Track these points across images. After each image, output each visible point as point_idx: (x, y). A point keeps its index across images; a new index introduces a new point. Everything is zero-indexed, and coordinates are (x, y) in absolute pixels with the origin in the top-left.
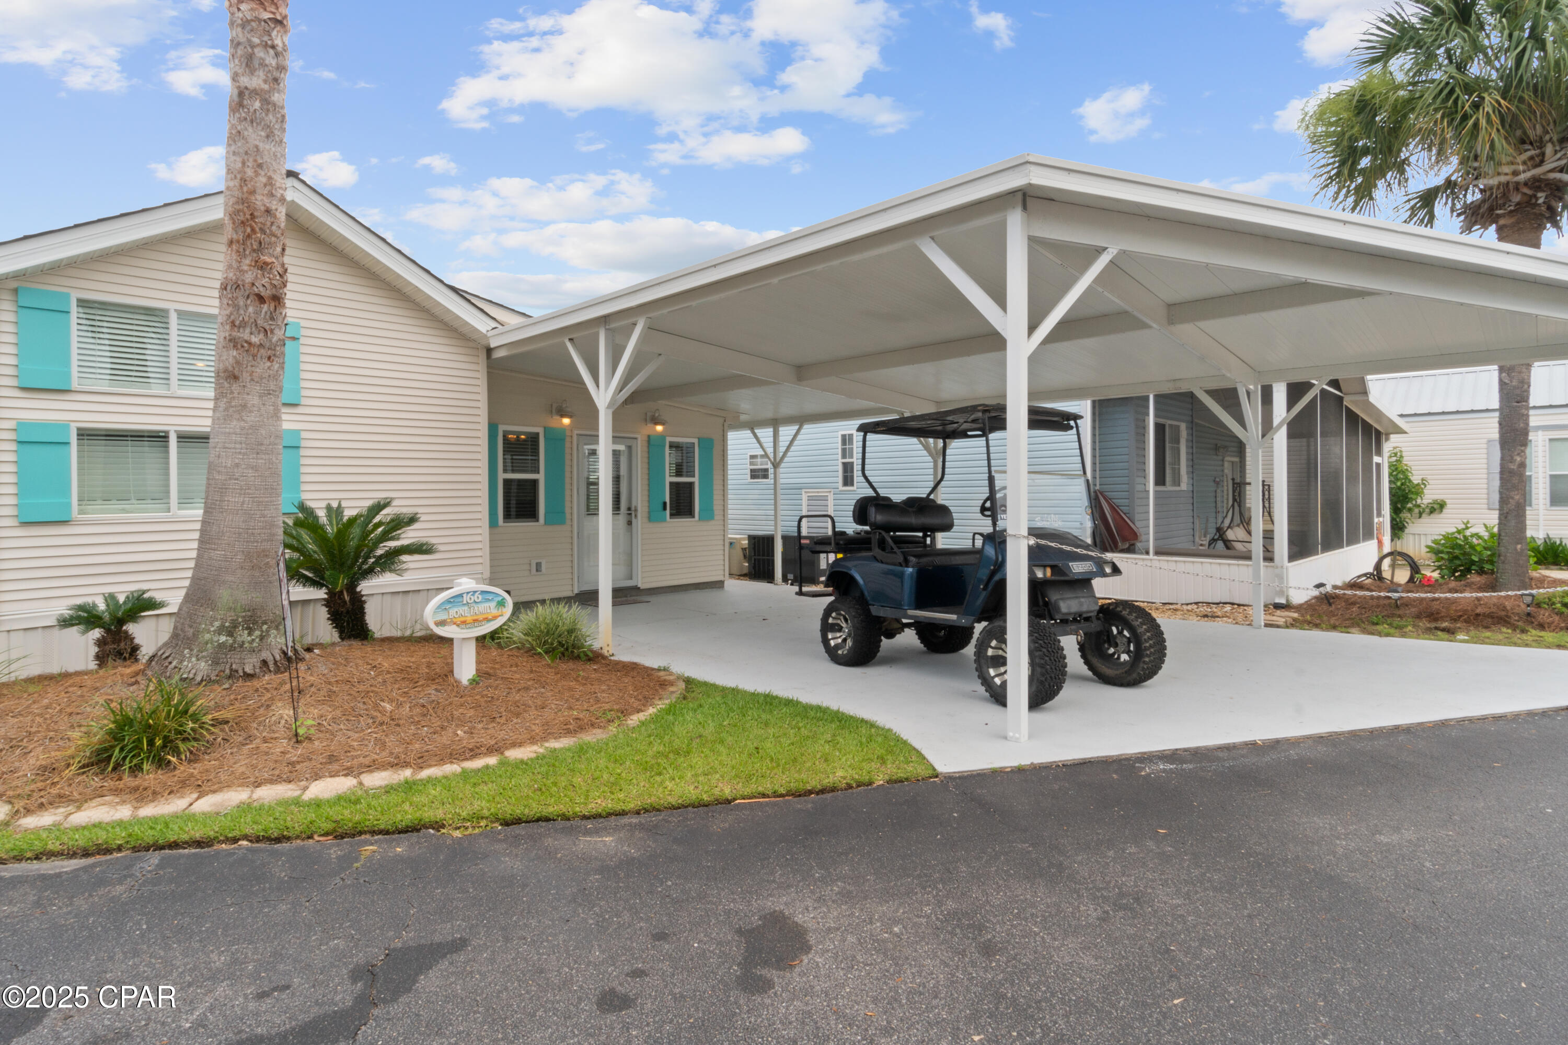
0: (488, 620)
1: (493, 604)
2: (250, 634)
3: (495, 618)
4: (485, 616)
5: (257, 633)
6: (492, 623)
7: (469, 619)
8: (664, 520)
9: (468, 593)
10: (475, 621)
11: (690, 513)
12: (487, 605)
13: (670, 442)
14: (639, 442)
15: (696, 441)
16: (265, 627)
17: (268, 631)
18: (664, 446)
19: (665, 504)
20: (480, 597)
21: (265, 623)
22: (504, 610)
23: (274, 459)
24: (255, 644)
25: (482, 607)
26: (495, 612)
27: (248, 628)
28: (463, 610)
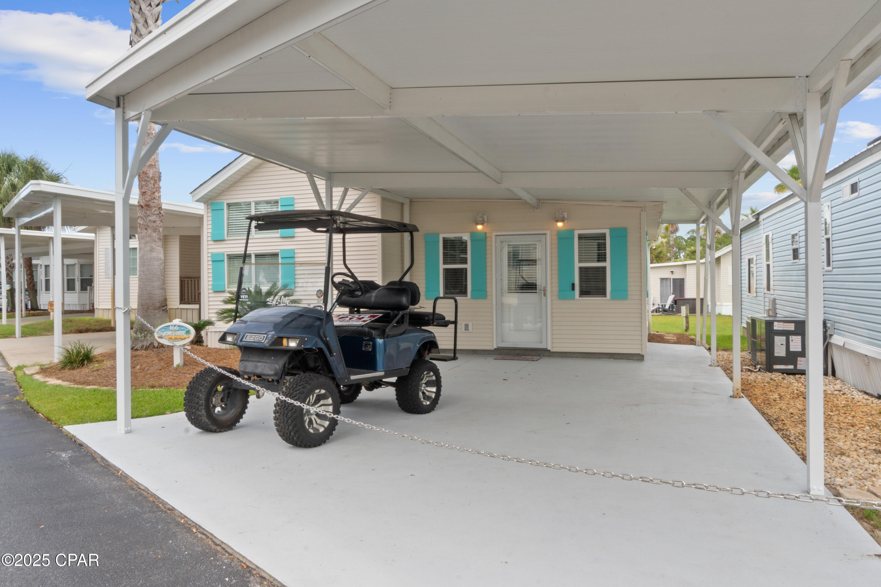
0: (182, 339)
1: (184, 332)
2: (141, 334)
3: (185, 339)
4: (180, 337)
5: (143, 334)
6: (184, 341)
7: (173, 337)
8: (573, 298)
9: (172, 325)
10: (176, 338)
11: (602, 292)
12: (181, 332)
13: (579, 235)
14: (548, 236)
15: (607, 232)
16: (146, 333)
17: (147, 334)
18: (573, 238)
19: (573, 285)
20: (178, 328)
21: (146, 331)
22: (190, 335)
23: (150, 268)
24: (142, 339)
25: (178, 333)
26: (185, 336)
27: (140, 332)
28: (169, 333)
